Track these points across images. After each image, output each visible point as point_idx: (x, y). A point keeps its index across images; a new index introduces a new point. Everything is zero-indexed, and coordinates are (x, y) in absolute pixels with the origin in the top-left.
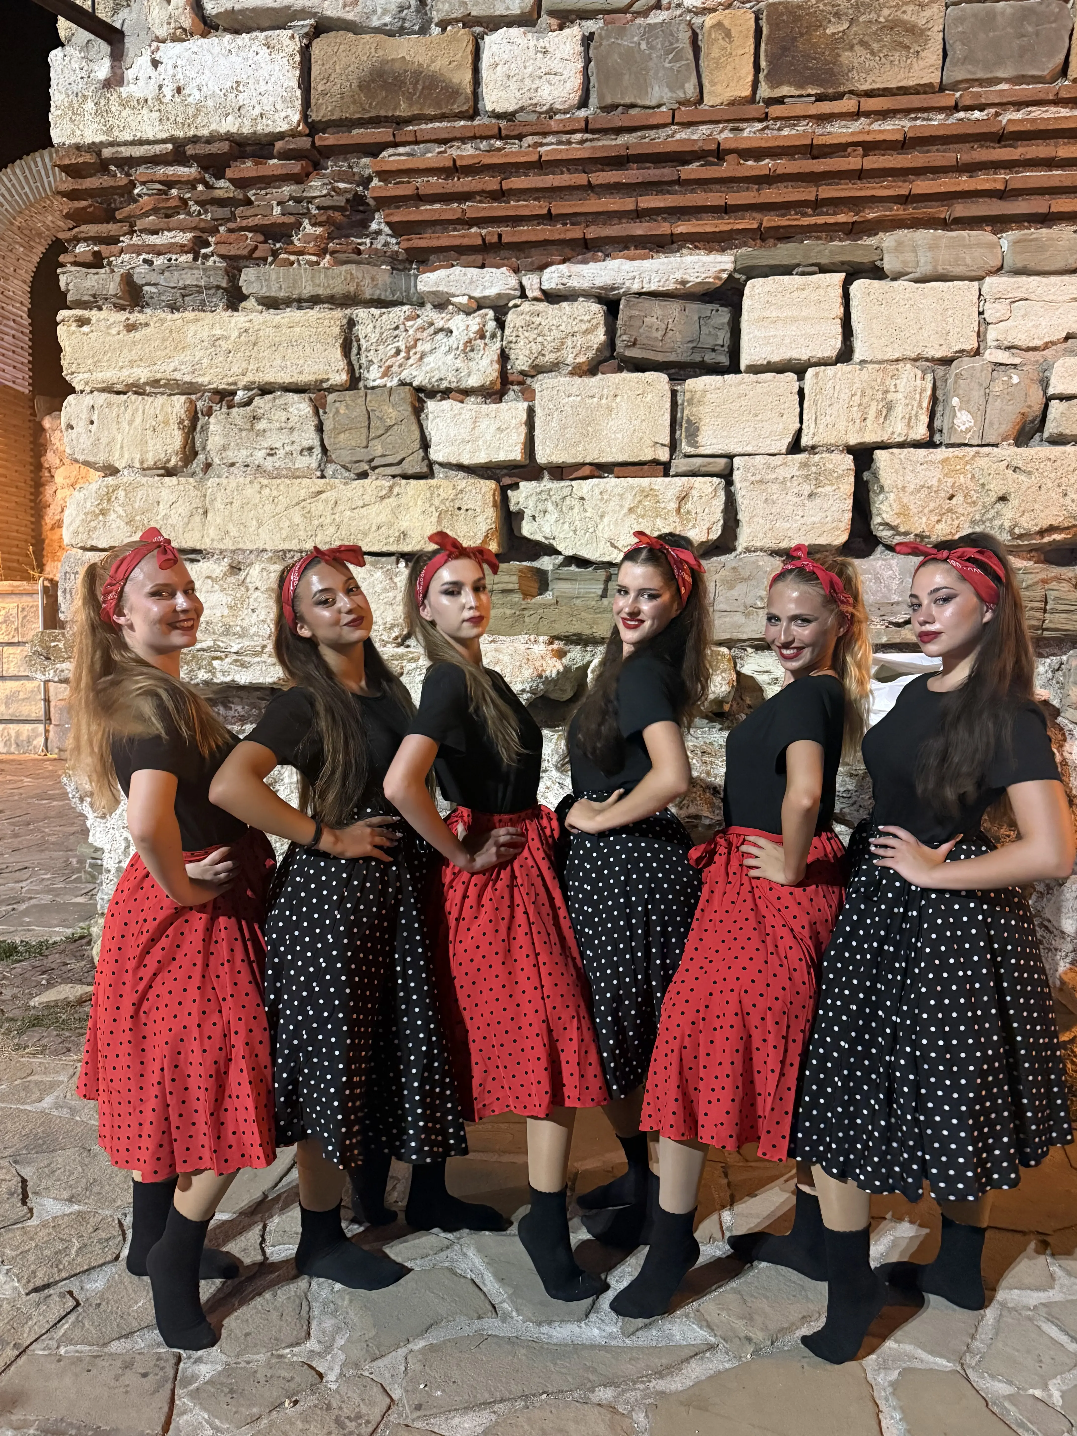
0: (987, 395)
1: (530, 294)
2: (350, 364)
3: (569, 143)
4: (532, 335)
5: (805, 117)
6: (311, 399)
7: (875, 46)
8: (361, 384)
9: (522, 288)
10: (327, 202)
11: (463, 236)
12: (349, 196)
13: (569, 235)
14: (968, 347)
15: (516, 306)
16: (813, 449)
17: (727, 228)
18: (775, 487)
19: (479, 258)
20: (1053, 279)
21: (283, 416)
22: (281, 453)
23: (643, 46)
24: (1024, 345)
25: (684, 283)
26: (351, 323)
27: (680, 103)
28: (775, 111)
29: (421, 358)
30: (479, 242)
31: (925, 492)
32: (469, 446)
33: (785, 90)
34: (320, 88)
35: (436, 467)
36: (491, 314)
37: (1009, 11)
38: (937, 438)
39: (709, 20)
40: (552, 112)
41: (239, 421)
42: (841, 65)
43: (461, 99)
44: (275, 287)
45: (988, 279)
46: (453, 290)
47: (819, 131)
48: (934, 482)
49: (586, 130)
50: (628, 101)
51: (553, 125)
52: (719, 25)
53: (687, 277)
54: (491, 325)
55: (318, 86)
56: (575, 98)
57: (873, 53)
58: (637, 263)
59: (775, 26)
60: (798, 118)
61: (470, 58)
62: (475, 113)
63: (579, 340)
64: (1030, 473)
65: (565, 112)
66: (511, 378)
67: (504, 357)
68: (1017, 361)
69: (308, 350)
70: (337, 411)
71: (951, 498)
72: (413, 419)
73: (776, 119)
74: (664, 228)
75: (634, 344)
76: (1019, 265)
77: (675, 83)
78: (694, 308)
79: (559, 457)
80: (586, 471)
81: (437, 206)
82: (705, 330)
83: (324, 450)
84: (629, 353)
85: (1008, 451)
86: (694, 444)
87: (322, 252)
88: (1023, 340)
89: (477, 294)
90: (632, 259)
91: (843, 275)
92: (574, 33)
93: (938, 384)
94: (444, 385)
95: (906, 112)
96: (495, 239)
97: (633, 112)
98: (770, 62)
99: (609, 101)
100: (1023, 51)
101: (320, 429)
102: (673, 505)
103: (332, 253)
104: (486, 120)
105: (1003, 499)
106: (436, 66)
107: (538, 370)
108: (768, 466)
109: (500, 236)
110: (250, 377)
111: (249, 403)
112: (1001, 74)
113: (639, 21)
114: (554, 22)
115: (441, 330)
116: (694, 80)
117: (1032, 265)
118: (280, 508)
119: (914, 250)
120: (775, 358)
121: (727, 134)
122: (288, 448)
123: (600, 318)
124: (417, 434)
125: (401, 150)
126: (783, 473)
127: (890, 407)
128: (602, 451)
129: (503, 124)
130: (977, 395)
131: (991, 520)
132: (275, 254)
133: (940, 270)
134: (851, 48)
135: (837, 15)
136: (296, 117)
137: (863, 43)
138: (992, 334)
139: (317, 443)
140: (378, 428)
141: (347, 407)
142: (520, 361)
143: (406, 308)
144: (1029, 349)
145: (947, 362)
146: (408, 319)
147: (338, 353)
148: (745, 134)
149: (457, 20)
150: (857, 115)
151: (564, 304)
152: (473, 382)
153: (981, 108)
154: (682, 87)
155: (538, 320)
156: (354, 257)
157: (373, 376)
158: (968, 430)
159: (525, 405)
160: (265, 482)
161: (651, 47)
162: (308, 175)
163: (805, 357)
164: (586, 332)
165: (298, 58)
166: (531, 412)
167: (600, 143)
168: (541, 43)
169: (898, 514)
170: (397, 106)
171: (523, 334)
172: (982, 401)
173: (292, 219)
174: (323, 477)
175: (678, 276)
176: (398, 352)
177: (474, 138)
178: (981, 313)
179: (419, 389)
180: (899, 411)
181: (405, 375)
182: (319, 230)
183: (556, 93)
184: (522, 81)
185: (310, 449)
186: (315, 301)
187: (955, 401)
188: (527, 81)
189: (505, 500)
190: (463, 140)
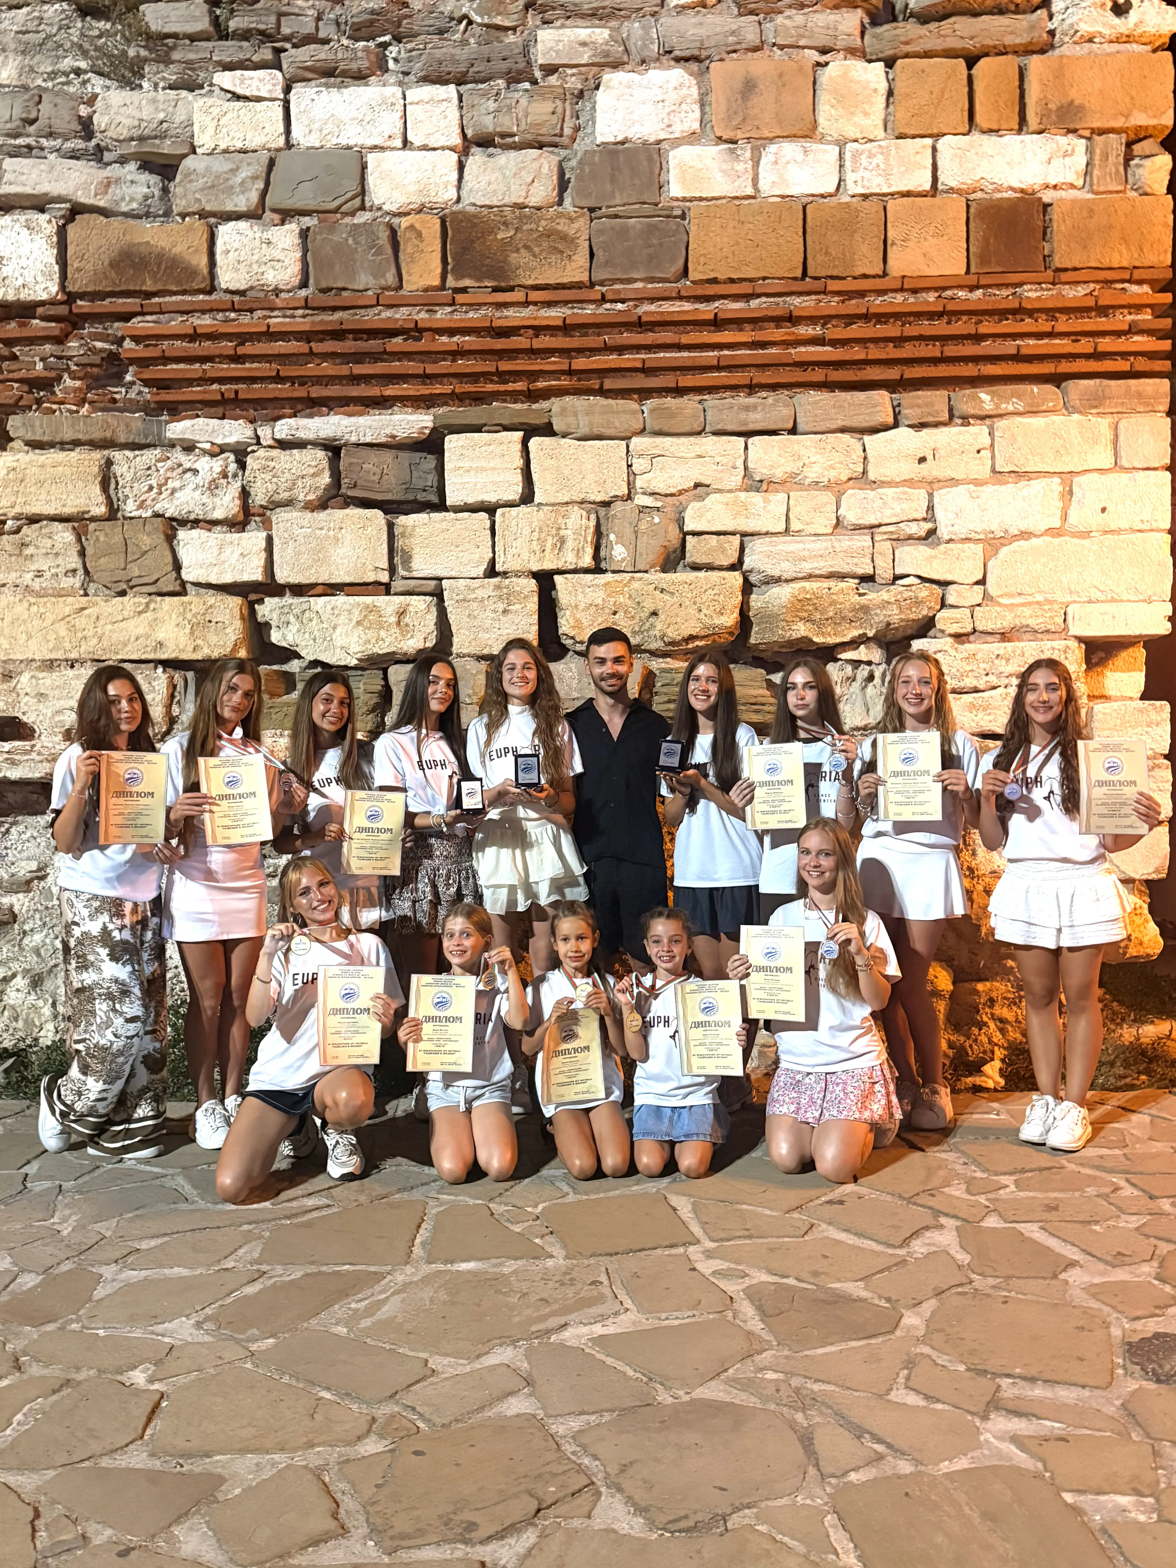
0: (636, 532)
1: (264, 442)
2: (109, 498)
3: (294, 317)
4: (268, 476)
5: (485, 304)
6: (74, 528)
7: (536, 250)
8: (119, 515)
9: (258, 438)
10: (84, 360)
11: (205, 392)
12: (104, 355)
13: (296, 394)
14: (620, 494)
15: (253, 451)
16: (505, 574)
17: (427, 392)
18: (475, 605)
19: (220, 410)
20: (683, 440)
21: (49, 543)
22: (48, 575)
23: (350, 241)
24: (663, 492)
25: (393, 437)
26: (109, 463)
27: (384, 289)
28: (460, 298)
29: (172, 494)
30: (219, 397)
31: (593, 609)
32: (216, 569)
33: (467, 282)
34: (76, 265)
35: (188, 586)
36: (232, 457)
37: (639, 226)
38: (603, 565)
39: (405, 222)
40: (277, 291)
41: (8, 548)
42: (509, 264)
43: (200, 278)
44: (39, 431)
45: (634, 439)
46: (197, 438)
47: (498, 314)
48: (599, 601)
49: (306, 307)
50: (340, 285)
51: (279, 303)
52: (411, 227)
53: (395, 433)
54: (233, 467)
55: (73, 264)
56: (296, 281)
57: (535, 256)
58: (353, 419)
59: (456, 231)
60: (481, 305)
61: (205, 245)
62: (212, 289)
63: (309, 482)
64: (673, 594)
65: (289, 291)
66: (252, 511)
67: (245, 494)
68: (659, 504)
69: (70, 487)
70: (98, 539)
71: (615, 613)
72: (166, 545)
73: (462, 305)
74: (374, 391)
75: (355, 486)
76: (657, 428)
77: (377, 273)
78: (405, 455)
79: (295, 579)
80: (319, 590)
81: (182, 366)
82: (415, 473)
83: (87, 572)
84: (349, 493)
85: (657, 577)
86: (408, 568)
87: (81, 402)
88: (661, 488)
89: (219, 441)
90: (350, 415)
91: (521, 434)
92: (292, 228)
93: (602, 521)
94: (192, 517)
95: (566, 303)
96: (232, 396)
97: (345, 294)
98: (453, 259)
99: (324, 285)
100: (651, 258)
101: (82, 553)
102: (393, 619)
103: (90, 403)
104: (222, 294)
105: (654, 614)
106: (177, 250)
107: (275, 505)
108: (469, 588)
109: (236, 392)
110: (17, 510)
111: (18, 531)
112: (635, 276)
113: (347, 220)
114: (277, 217)
115: (190, 470)
116: (393, 270)
117: (666, 429)
118: (48, 622)
119: (575, 415)
120: (471, 500)
121: (423, 315)
122: (53, 571)
123: (325, 464)
124: (169, 559)
125: (149, 318)
126: (481, 593)
127: (563, 541)
128: (331, 574)
129: (236, 298)
130: (629, 531)
131: (648, 630)
132: (39, 402)
133: (596, 431)
134: (518, 251)
135: (505, 224)
136: (54, 288)
137: (526, 247)
138: (639, 483)
139: (80, 566)
140: (134, 553)
141: (106, 535)
142: (259, 497)
143: (157, 451)
144: (666, 495)
145: (606, 504)
146: (159, 461)
147: (97, 489)
148: (438, 316)
149: (194, 213)
150: (527, 303)
151: (295, 451)
152: (218, 514)
153: (623, 301)
154: (384, 276)
155: (272, 464)
156: (111, 405)
157: (130, 508)
158: (623, 560)
159: (264, 534)
160: (33, 600)
161: (356, 242)
162: (67, 336)
163: (494, 500)
164: (314, 475)
165: (55, 239)
166: (270, 540)
167: (319, 318)
168: (265, 235)
169: (573, 627)
170: (144, 282)
171: (260, 476)
172: (633, 537)
173: (53, 374)
174: (86, 595)
175: (388, 431)
176: (151, 488)
177: (211, 310)
178: (629, 466)
179: (172, 519)
180: (570, 544)
181: (158, 508)
182: (78, 383)
183: (279, 277)
184: (251, 265)
185: (74, 571)
186: (76, 443)
187: (612, 537)
188: (255, 266)
189: (253, 613)
190: (204, 312)
